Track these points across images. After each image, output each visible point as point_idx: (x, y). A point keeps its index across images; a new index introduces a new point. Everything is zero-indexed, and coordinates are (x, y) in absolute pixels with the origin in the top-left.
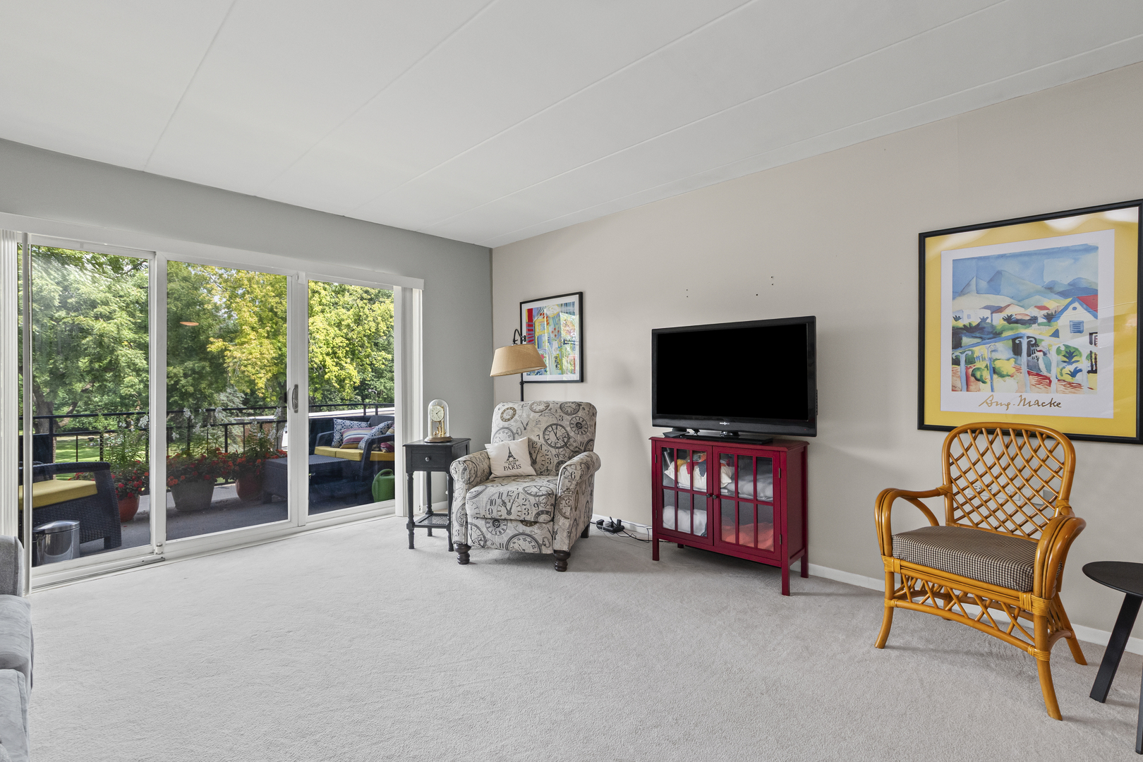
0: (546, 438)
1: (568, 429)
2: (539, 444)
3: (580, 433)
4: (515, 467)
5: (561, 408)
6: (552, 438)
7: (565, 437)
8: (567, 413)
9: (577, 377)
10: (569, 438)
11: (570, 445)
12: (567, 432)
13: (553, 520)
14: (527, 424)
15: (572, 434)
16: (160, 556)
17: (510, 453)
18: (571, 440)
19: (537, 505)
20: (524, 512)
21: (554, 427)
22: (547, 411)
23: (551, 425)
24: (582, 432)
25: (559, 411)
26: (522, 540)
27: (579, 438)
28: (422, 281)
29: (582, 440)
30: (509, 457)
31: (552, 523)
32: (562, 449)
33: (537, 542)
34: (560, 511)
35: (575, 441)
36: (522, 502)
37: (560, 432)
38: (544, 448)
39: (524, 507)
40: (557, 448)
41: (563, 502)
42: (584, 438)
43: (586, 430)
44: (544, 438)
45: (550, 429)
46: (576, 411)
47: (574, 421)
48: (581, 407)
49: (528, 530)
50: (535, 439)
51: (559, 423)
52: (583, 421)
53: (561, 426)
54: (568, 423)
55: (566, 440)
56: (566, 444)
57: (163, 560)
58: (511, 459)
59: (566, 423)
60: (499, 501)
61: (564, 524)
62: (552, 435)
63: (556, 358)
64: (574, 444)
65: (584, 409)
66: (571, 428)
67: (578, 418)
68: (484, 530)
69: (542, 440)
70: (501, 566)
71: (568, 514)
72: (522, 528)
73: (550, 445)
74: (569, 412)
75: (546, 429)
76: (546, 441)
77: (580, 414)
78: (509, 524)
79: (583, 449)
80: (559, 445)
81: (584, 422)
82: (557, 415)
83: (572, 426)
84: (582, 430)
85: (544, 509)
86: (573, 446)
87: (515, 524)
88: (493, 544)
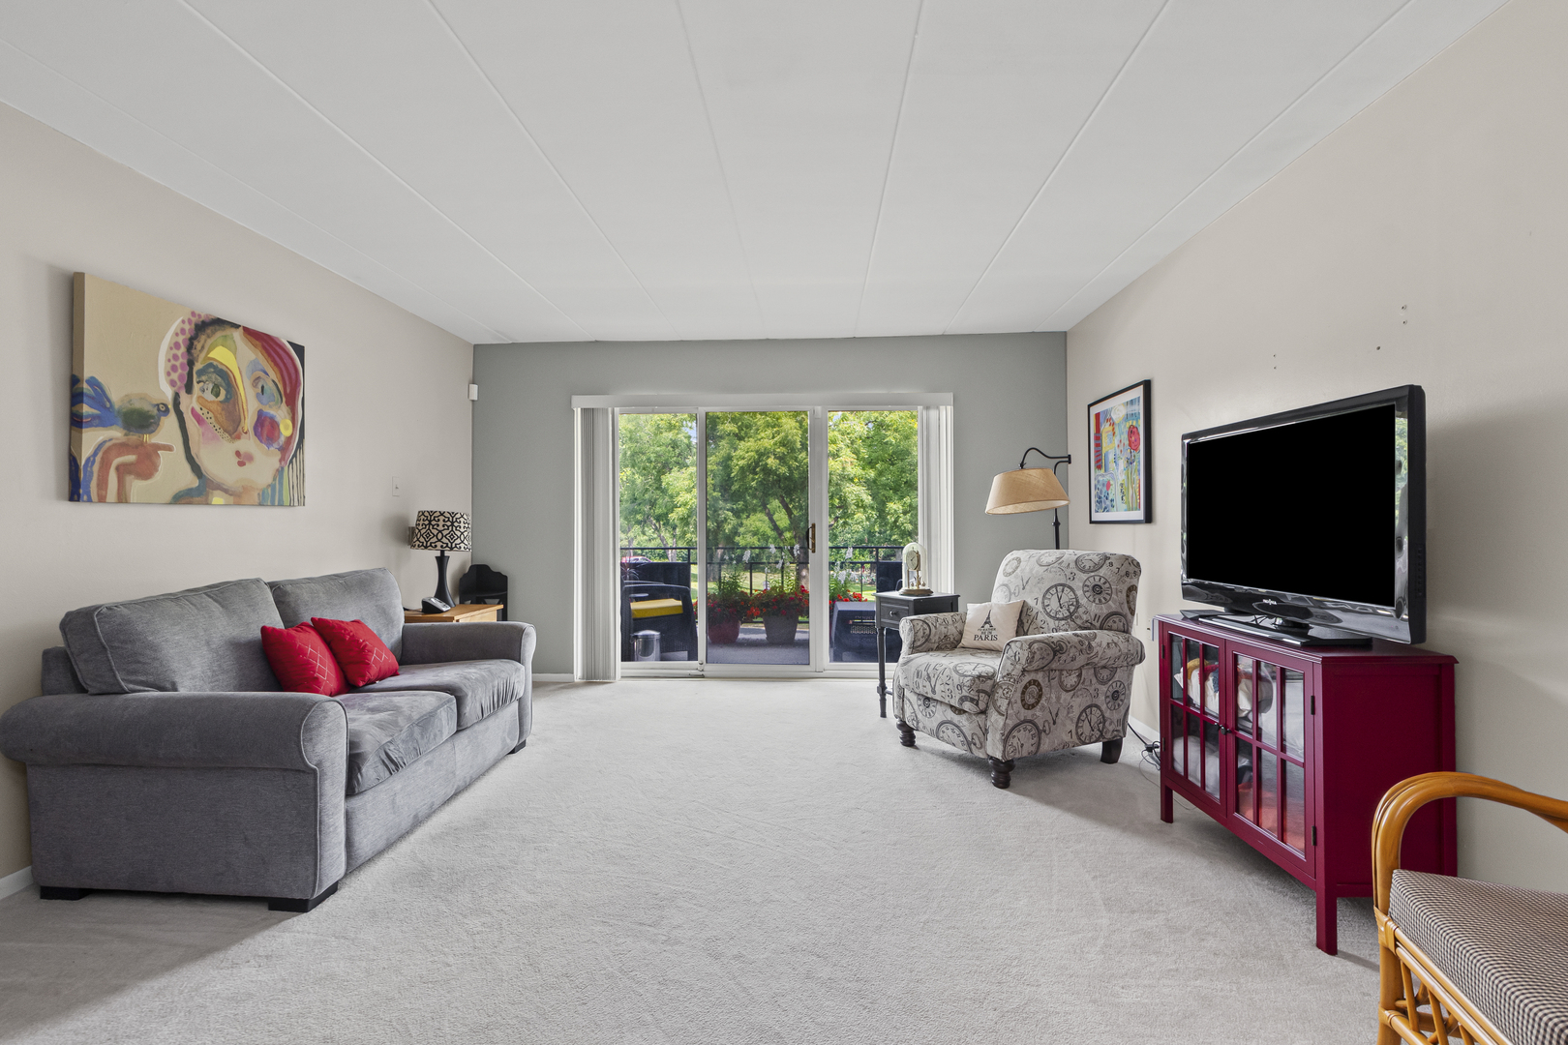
0: (1046, 604)
1: (1080, 593)
2: (1035, 611)
3: (1097, 601)
4: (990, 638)
5: (1076, 562)
6: (1054, 605)
7: (1072, 605)
8: (1083, 570)
9: (1140, 515)
10: (1078, 606)
11: (1077, 617)
12: (1076, 598)
13: (983, 712)
14: (1027, 582)
15: (1083, 601)
16: (701, 673)
17: (988, 618)
18: (1081, 610)
19: (960, 687)
20: (948, 693)
21: (1060, 588)
22: (1056, 565)
23: (1056, 586)
24: (1100, 600)
25: (1073, 565)
26: (950, 731)
27: (1094, 609)
28: (950, 396)
29: (1097, 612)
30: (986, 623)
31: (984, 716)
32: (1063, 622)
33: (965, 737)
34: (994, 702)
35: (1086, 613)
36: (945, 680)
37: (1067, 596)
38: (1041, 617)
39: (947, 687)
40: (1058, 619)
41: (1000, 691)
42: (1101, 609)
43: (1108, 597)
44: (1043, 603)
45: (1053, 591)
46: (1097, 567)
47: (1091, 582)
48: (1108, 562)
49: (956, 718)
50: (1031, 602)
51: (1069, 583)
52: (1104, 583)
53: (1070, 587)
54: (1081, 585)
55: (1072, 609)
56: (1071, 615)
57: (703, 677)
58: (987, 626)
59: (1077, 585)
60: (924, 673)
61: (996, 721)
62: (1055, 599)
63: (1122, 485)
64: (1085, 617)
65: (1111, 564)
66: (1084, 592)
67: (1097, 578)
68: (916, 707)
69: (1039, 607)
70: (945, 761)
71: (1003, 709)
72: (950, 715)
73: (1048, 614)
74: (1087, 567)
75: (1048, 590)
76: (1044, 607)
77: (1102, 572)
78: (938, 706)
79: (1098, 625)
80: (1060, 616)
81: (1107, 585)
82: (1068, 572)
83: (1086, 589)
84: (1101, 597)
85: (967, 694)
86: (1081, 618)
87: (944, 708)
88: (924, 727)
